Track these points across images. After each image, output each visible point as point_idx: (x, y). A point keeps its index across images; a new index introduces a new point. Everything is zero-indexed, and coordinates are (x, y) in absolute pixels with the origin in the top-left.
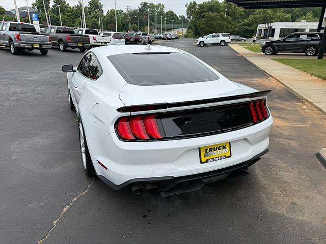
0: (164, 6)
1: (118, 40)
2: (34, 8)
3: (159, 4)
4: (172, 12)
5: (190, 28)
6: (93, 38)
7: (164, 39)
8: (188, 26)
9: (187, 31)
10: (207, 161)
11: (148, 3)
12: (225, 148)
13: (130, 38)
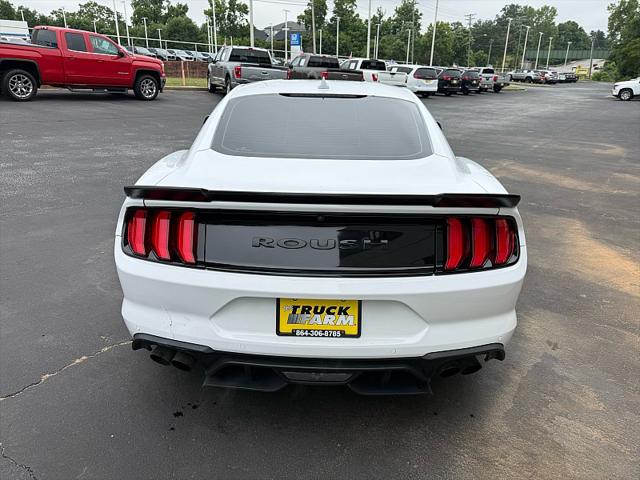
0: (555, 12)
1: (424, 81)
2: (299, 23)
3: (546, 8)
4: (574, 24)
5: (611, 58)
6: (373, 76)
7: (537, 81)
8: (607, 54)
9: (606, 64)
10: (293, 334)
11: (518, 7)
12: (346, 314)
13: (453, 79)
